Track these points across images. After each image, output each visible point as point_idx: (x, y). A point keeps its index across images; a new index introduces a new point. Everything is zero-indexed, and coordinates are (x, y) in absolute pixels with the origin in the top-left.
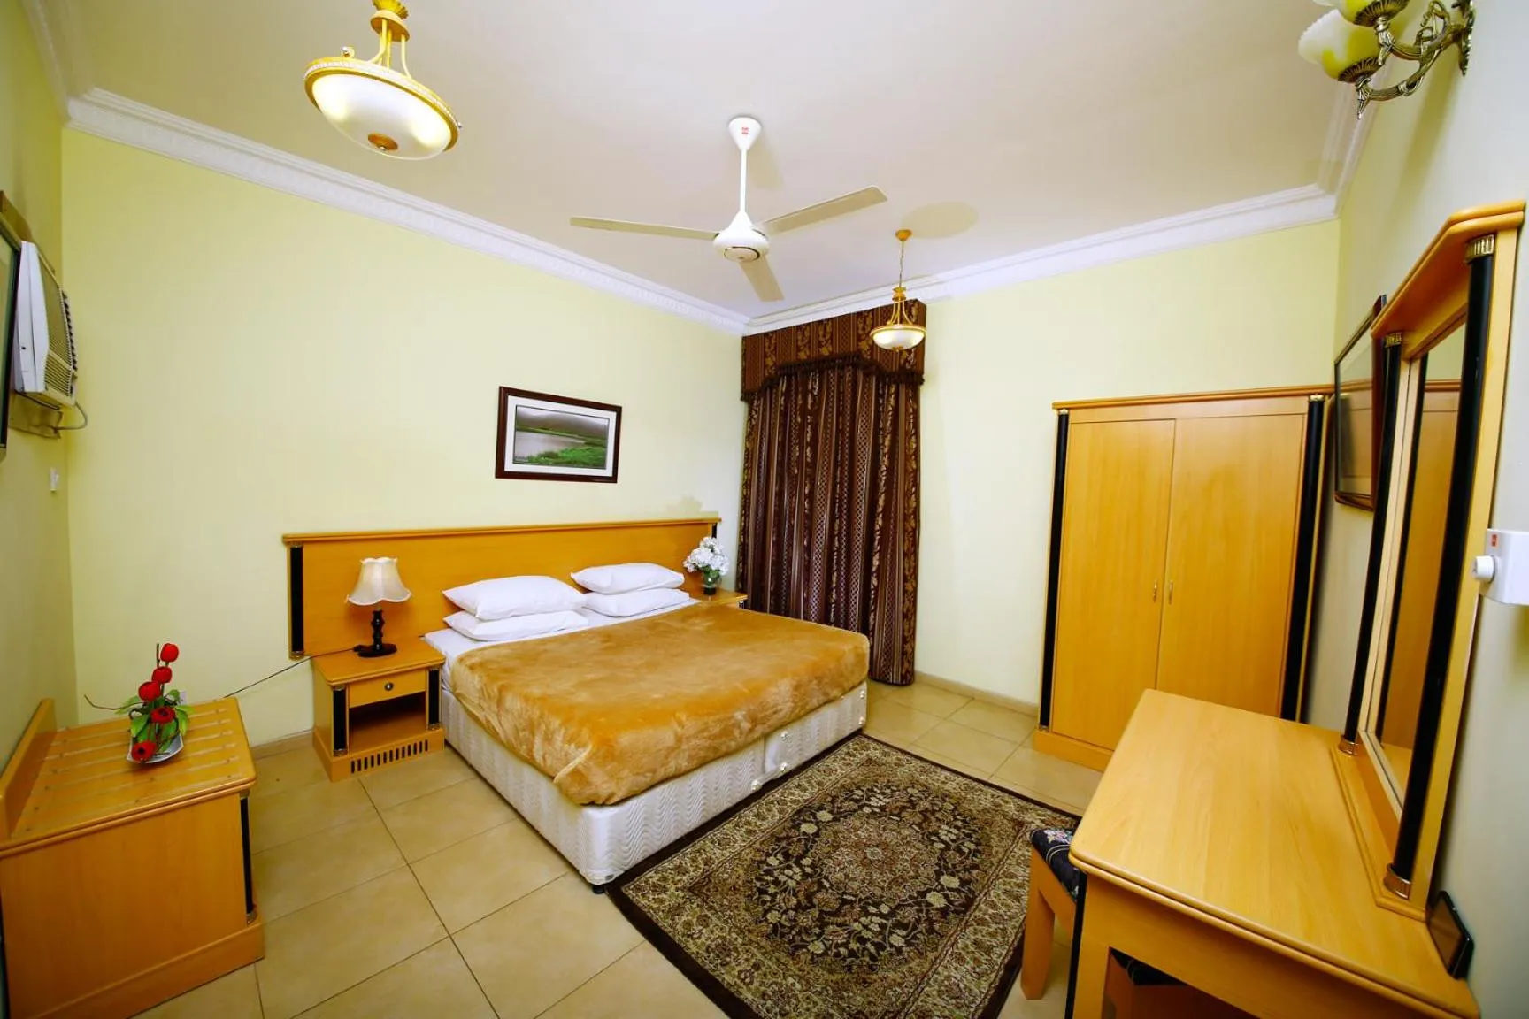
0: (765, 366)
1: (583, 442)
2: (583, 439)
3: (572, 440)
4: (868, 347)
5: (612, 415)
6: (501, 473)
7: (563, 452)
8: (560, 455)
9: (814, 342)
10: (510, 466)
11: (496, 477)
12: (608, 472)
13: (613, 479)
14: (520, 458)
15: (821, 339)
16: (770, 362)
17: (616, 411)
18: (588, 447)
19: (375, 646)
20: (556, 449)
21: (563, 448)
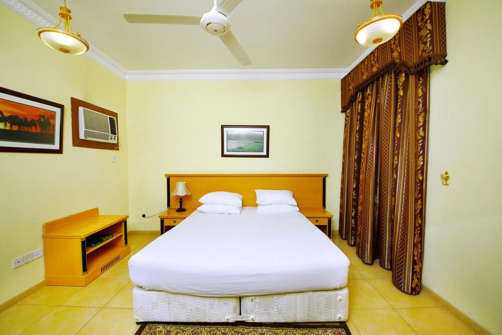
0: (349, 90)
1: (253, 142)
2: (253, 141)
3: (249, 142)
4: (398, 54)
5: (265, 130)
6: (223, 155)
7: (245, 146)
8: (244, 148)
9: (369, 66)
10: (226, 153)
11: (222, 157)
12: (265, 153)
13: (267, 156)
14: (229, 150)
15: (372, 63)
16: (351, 87)
17: (267, 127)
18: (256, 144)
19: (180, 208)
20: (242, 145)
21: (245, 145)
